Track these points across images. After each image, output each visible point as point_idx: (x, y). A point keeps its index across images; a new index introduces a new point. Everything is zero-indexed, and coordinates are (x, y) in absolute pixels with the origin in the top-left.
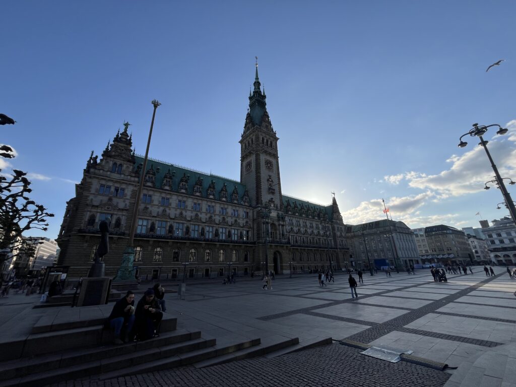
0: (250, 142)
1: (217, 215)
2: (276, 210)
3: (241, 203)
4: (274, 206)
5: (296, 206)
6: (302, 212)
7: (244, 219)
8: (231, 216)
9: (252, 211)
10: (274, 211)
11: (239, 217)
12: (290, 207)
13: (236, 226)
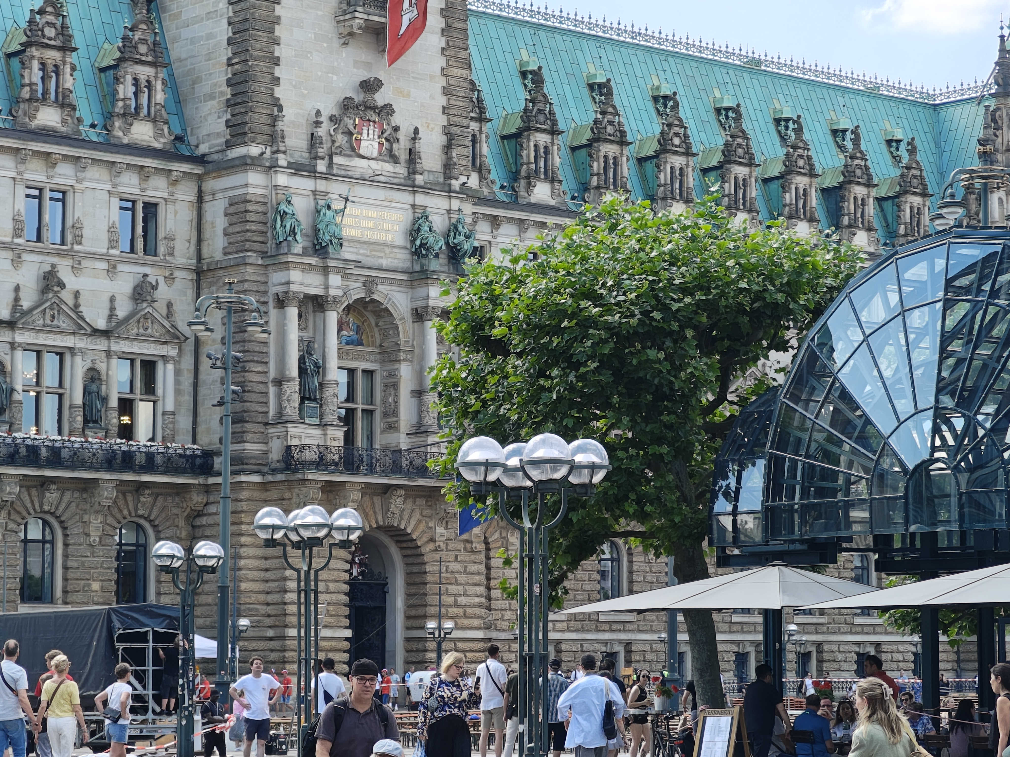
2: (399, 186)
3: (93, 126)
4: (390, 150)
5: (611, 123)
6: (664, 177)
7: (121, 267)
8: (8, 239)
9: (192, 197)
10: (380, 194)
11: (77, 247)
12: (542, 139)
13: (55, 322)
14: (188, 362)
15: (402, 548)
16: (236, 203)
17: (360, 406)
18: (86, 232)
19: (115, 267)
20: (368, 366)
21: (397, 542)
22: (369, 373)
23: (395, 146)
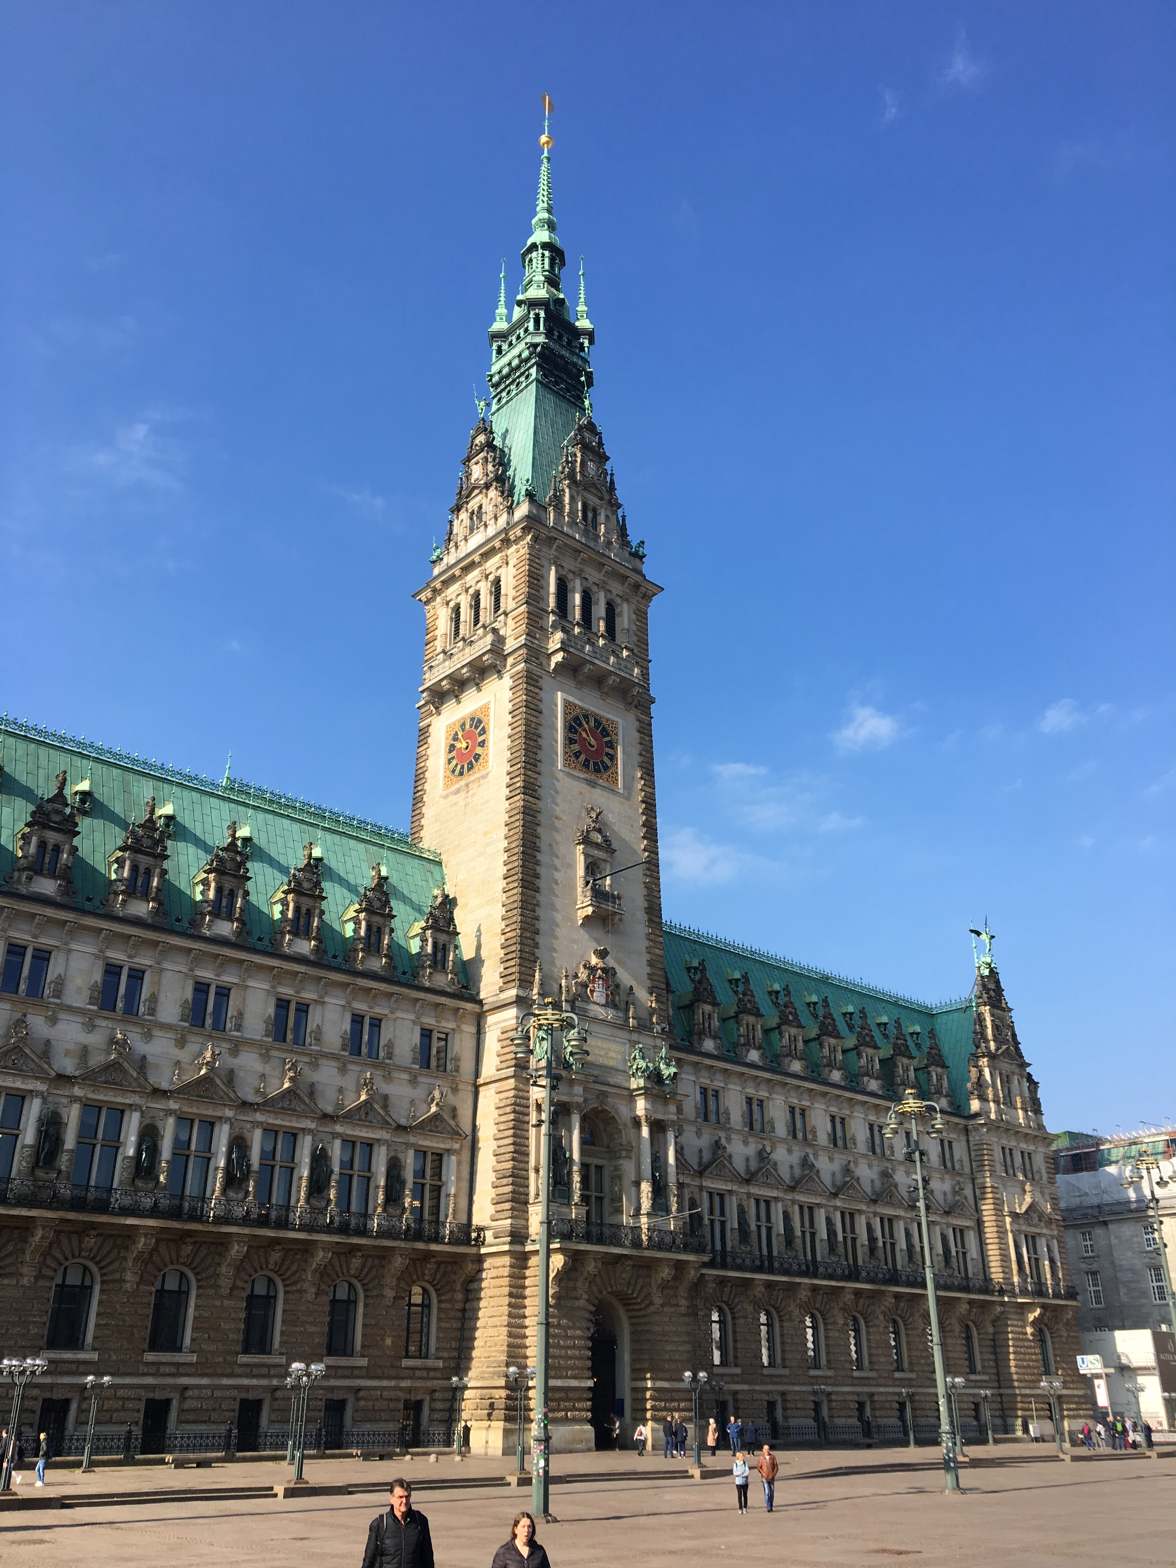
0: (486, 601)
1: (251, 1043)
2: (620, 1026)
3: (404, 973)
4: (613, 1001)
5: (749, 1001)
6: (785, 1041)
7: (421, 1079)
8: (337, 1052)
9: (473, 1029)
10: (608, 1031)
11: (387, 1061)
12: (708, 1008)
13: (369, 1118)
14: (466, 1155)
15: (628, 1311)
16: (506, 1032)
17: (594, 1194)
18: (397, 1051)
19: (415, 1077)
20: (600, 1162)
21: (625, 1305)
22: (599, 1168)
23: (617, 998)
